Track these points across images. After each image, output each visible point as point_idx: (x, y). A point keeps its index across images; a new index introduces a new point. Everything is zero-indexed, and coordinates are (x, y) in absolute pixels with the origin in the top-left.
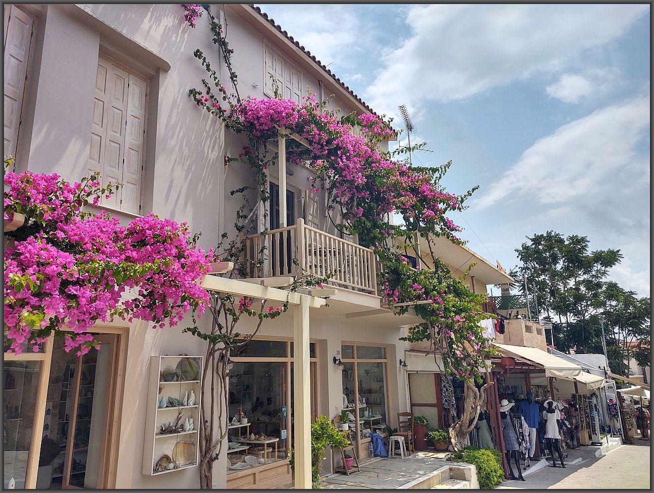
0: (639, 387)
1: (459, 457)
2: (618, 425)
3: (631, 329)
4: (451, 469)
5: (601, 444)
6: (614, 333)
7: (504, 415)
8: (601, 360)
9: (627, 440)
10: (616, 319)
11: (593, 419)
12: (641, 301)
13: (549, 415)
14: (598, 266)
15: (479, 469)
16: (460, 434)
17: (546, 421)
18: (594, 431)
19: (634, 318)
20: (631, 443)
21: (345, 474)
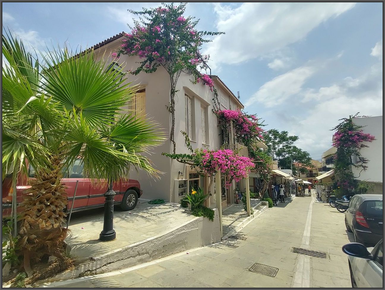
0: (301, 180)
1: (263, 200)
2: (295, 191)
3: (299, 161)
4: (262, 203)
5: (291, 197)
6: (294, 162)
7: (272, 189)
8: (291, 171)
9: (297, 196)
10: (295, 158)
11: (290, 189)
12: (303, 152)
13: (281, 189)
14: (290, 141)
15: (269, 203)
16: (262, 194)
17: (280, 190)
18: (290, 193)
19: (300, 158)
20: (298, 196)
21: (238, 204)
